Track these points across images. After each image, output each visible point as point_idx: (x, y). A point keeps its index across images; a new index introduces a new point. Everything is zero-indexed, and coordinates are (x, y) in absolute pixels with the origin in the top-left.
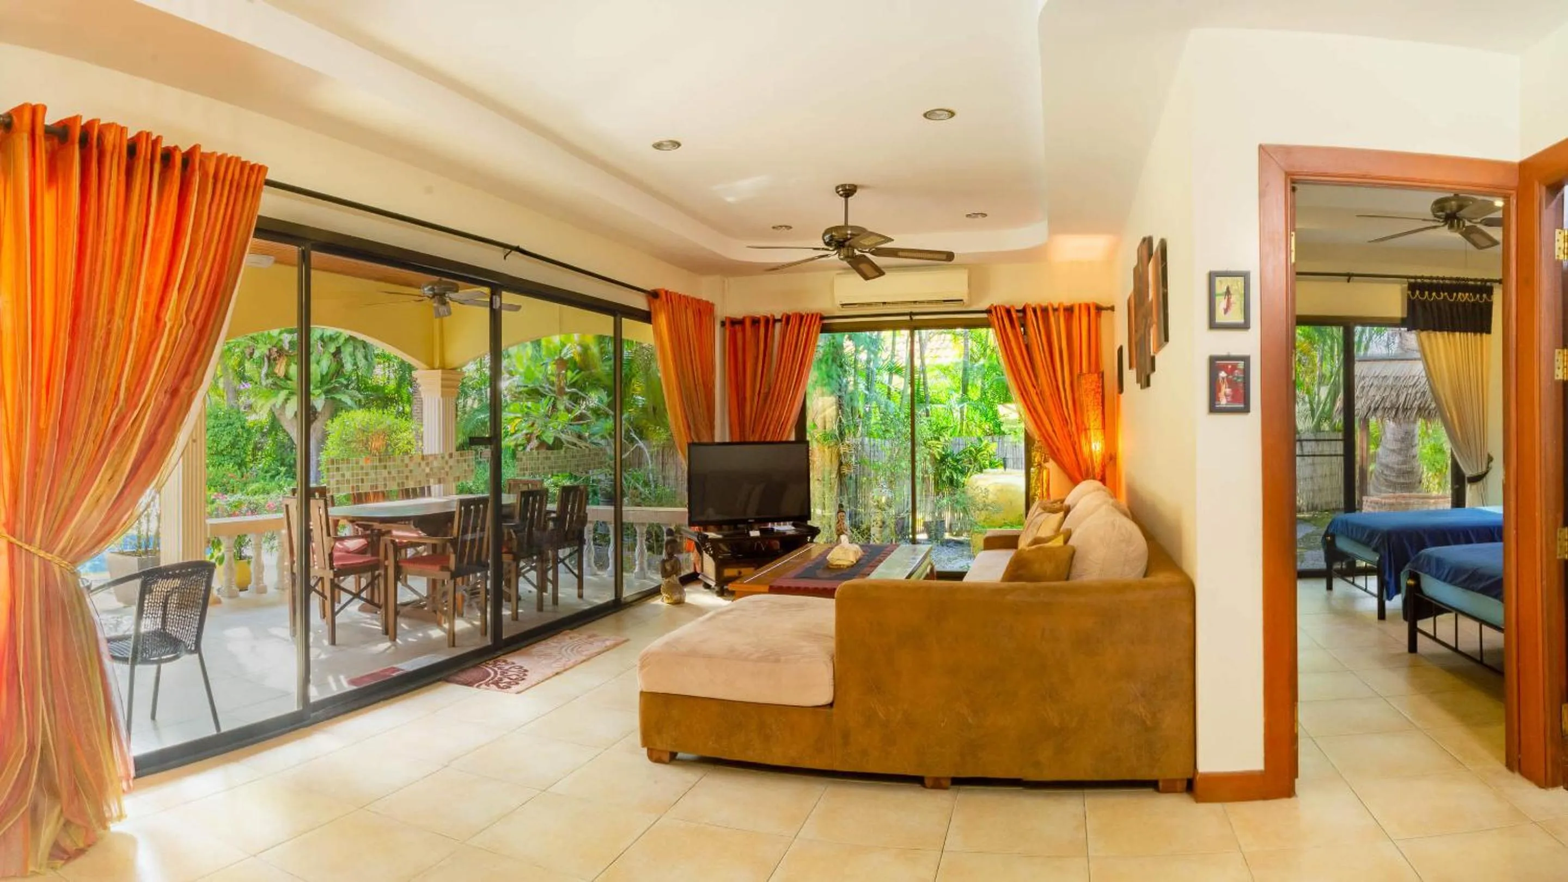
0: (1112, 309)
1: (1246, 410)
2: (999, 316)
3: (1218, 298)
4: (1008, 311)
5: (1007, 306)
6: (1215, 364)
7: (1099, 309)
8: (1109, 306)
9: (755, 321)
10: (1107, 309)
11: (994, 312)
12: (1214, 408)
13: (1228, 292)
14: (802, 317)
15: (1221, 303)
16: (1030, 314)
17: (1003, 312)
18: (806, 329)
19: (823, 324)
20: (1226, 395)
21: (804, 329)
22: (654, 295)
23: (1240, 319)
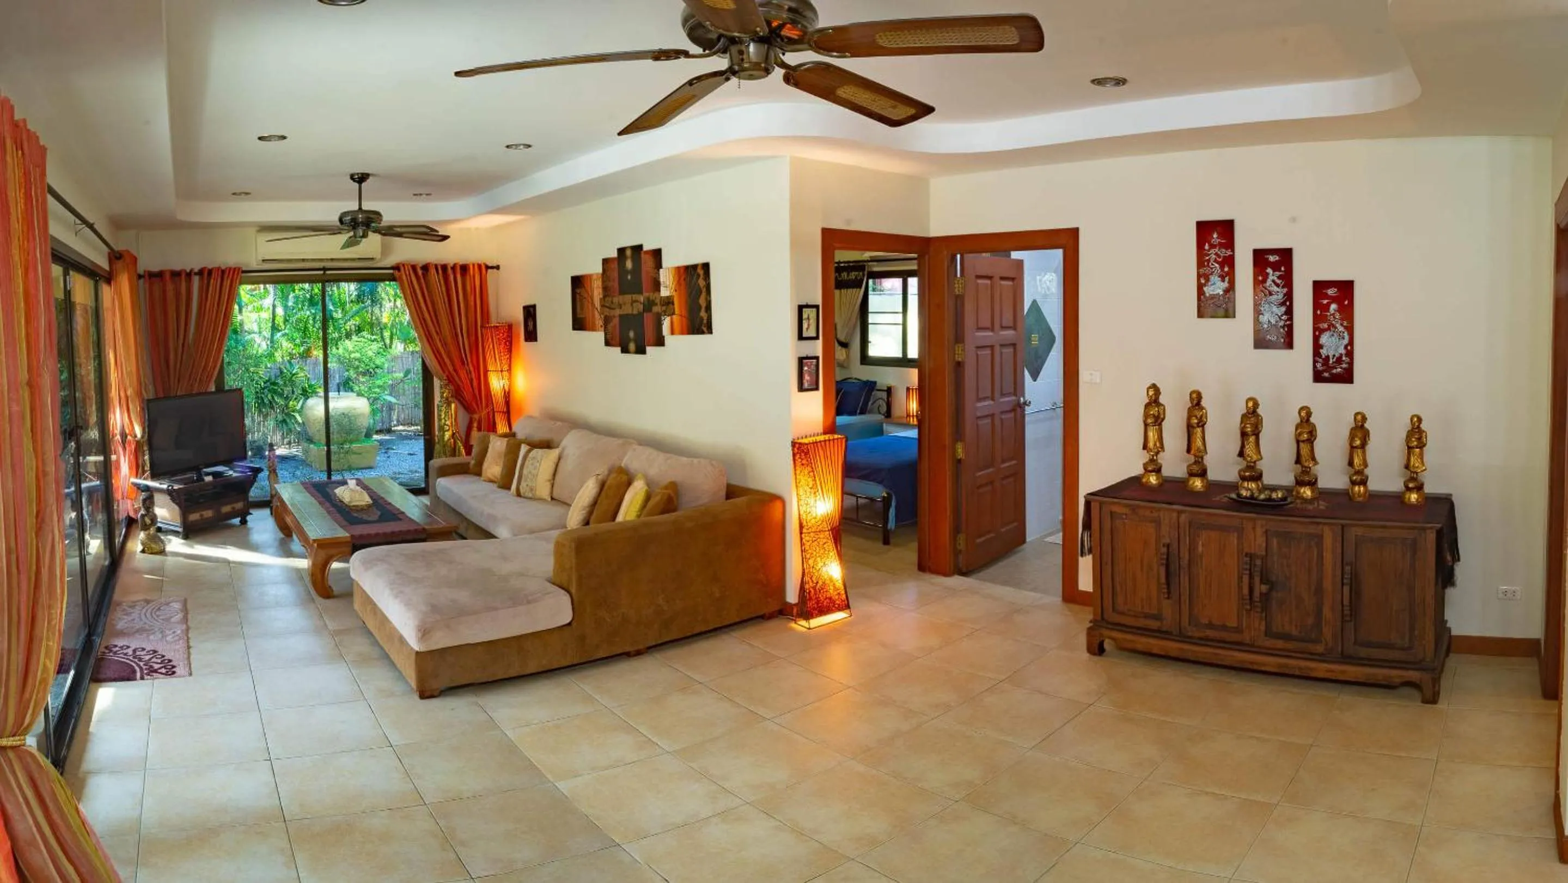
0: (498, 267)
1: (817, 389)
2: (407, 273)
3: (804, 321)
4: (414, 267)
5: (412, 263)
6: (801, 361)
7: (488, 267)
8: (495, 265)
9: (176, 274)
10: (492, 268)
11: (402, 269)
12: (801, 388)
13: (808, 318)
14: (223, 272)
15: (805, 326)
16: (433, 271)
17: (409, 267)
18: (229, 281)
19: (241, 278)
20: (807, 381)
21: (227, 283)
22: (116, 256)
23: (814, 335)
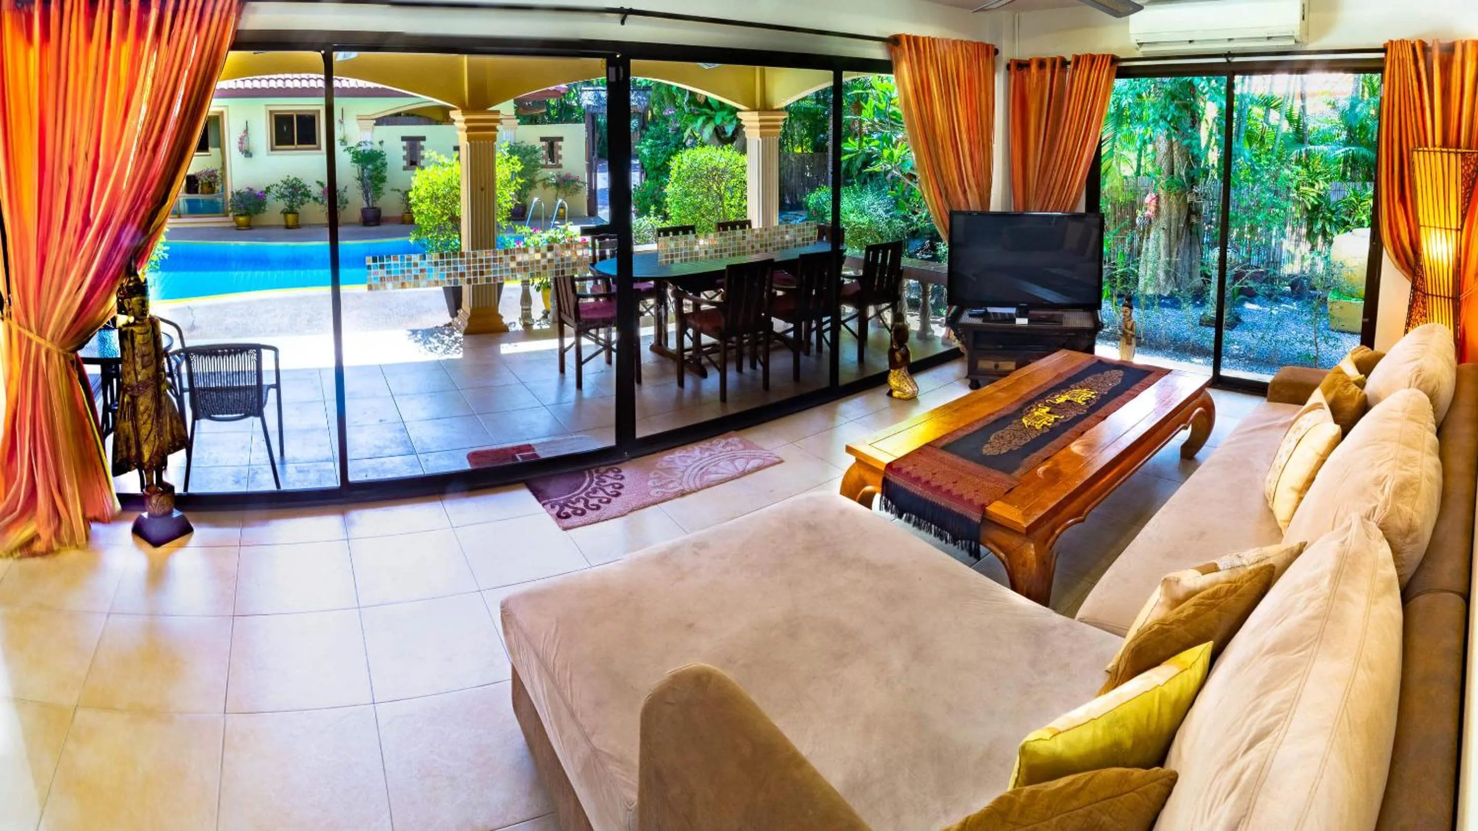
9: (1042, 64)
14: (1093, 59)
19: (1119, 68)
21: (1095, 75)
22: (894, 42)
